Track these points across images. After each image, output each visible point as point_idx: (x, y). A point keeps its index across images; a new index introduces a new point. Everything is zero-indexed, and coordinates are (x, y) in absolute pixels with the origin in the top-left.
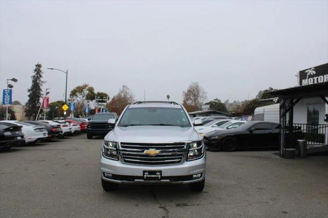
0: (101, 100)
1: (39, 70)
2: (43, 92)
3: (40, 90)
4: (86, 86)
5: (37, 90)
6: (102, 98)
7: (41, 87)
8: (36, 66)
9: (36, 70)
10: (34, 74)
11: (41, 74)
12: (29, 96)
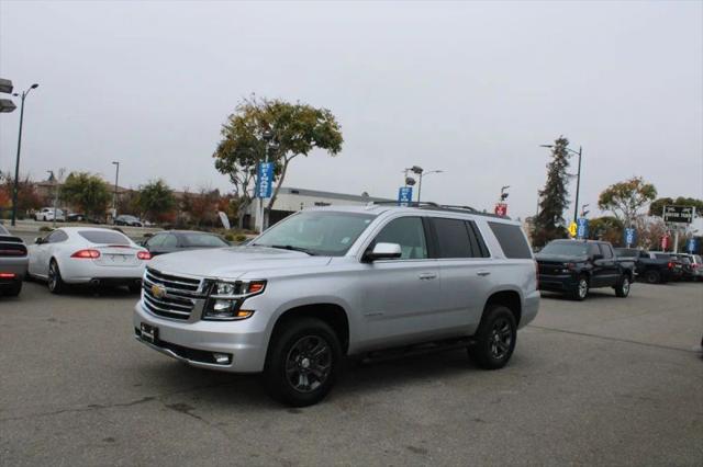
0: (677, 215)
1: (563, 150)
2: (570, 197)
3: (564, 191)
4: (637, 182)
5: (557, 192)
6: (679, 210)
7: (566, 186)
8: (557, 142)
9: (556, 152)
10: (553, 160)
11: (566, 158)
12: (542, 205)
